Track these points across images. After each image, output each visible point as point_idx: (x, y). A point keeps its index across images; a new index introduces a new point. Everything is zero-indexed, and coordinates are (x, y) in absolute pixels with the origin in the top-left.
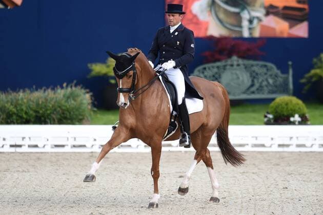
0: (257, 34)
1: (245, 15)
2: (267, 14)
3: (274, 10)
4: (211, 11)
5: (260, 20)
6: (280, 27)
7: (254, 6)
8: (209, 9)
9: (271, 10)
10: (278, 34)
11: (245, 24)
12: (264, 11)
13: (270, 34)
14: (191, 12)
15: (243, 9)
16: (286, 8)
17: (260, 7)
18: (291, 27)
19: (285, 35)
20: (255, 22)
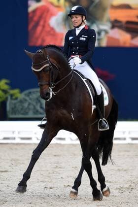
1: (94, 28)
2: (113, 27)
3: (118, 24)
4: (65, 24)
5: (106, 32)
6: (123, 38)
7: (102, 20)
8: (63, 23)
9: (115, 24)
10: (122, 44)
12: (109, 25)
13: (115, 44)
14: (49, 25)
15: (93, 22)
16: (128, 22)
17: (107, 21)
18: (133, 38)
19: (128, 45)
20: (103, 34)
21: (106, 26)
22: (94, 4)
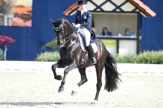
0: (10, 25)
1: (6, 17)
2: (15, 16)
3: (17, 15)
5: (12, 19)
6: (20, 22)
10: (19, 25)
11: (6, 20)
13: (16, 25)
15: (5, 14)
16: (22, 14)
17: (12, 13)
18: (25, 22)
19: (22, 26)
20: (10, 20)
21: (11, 16)
22: (6, 5)
